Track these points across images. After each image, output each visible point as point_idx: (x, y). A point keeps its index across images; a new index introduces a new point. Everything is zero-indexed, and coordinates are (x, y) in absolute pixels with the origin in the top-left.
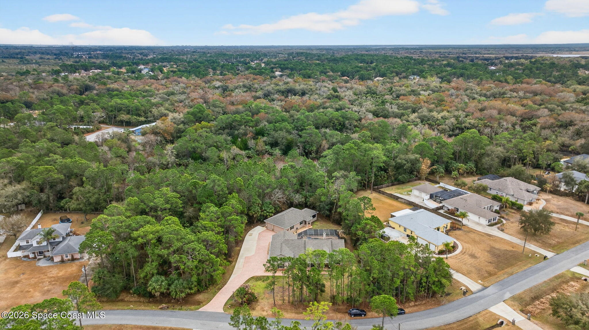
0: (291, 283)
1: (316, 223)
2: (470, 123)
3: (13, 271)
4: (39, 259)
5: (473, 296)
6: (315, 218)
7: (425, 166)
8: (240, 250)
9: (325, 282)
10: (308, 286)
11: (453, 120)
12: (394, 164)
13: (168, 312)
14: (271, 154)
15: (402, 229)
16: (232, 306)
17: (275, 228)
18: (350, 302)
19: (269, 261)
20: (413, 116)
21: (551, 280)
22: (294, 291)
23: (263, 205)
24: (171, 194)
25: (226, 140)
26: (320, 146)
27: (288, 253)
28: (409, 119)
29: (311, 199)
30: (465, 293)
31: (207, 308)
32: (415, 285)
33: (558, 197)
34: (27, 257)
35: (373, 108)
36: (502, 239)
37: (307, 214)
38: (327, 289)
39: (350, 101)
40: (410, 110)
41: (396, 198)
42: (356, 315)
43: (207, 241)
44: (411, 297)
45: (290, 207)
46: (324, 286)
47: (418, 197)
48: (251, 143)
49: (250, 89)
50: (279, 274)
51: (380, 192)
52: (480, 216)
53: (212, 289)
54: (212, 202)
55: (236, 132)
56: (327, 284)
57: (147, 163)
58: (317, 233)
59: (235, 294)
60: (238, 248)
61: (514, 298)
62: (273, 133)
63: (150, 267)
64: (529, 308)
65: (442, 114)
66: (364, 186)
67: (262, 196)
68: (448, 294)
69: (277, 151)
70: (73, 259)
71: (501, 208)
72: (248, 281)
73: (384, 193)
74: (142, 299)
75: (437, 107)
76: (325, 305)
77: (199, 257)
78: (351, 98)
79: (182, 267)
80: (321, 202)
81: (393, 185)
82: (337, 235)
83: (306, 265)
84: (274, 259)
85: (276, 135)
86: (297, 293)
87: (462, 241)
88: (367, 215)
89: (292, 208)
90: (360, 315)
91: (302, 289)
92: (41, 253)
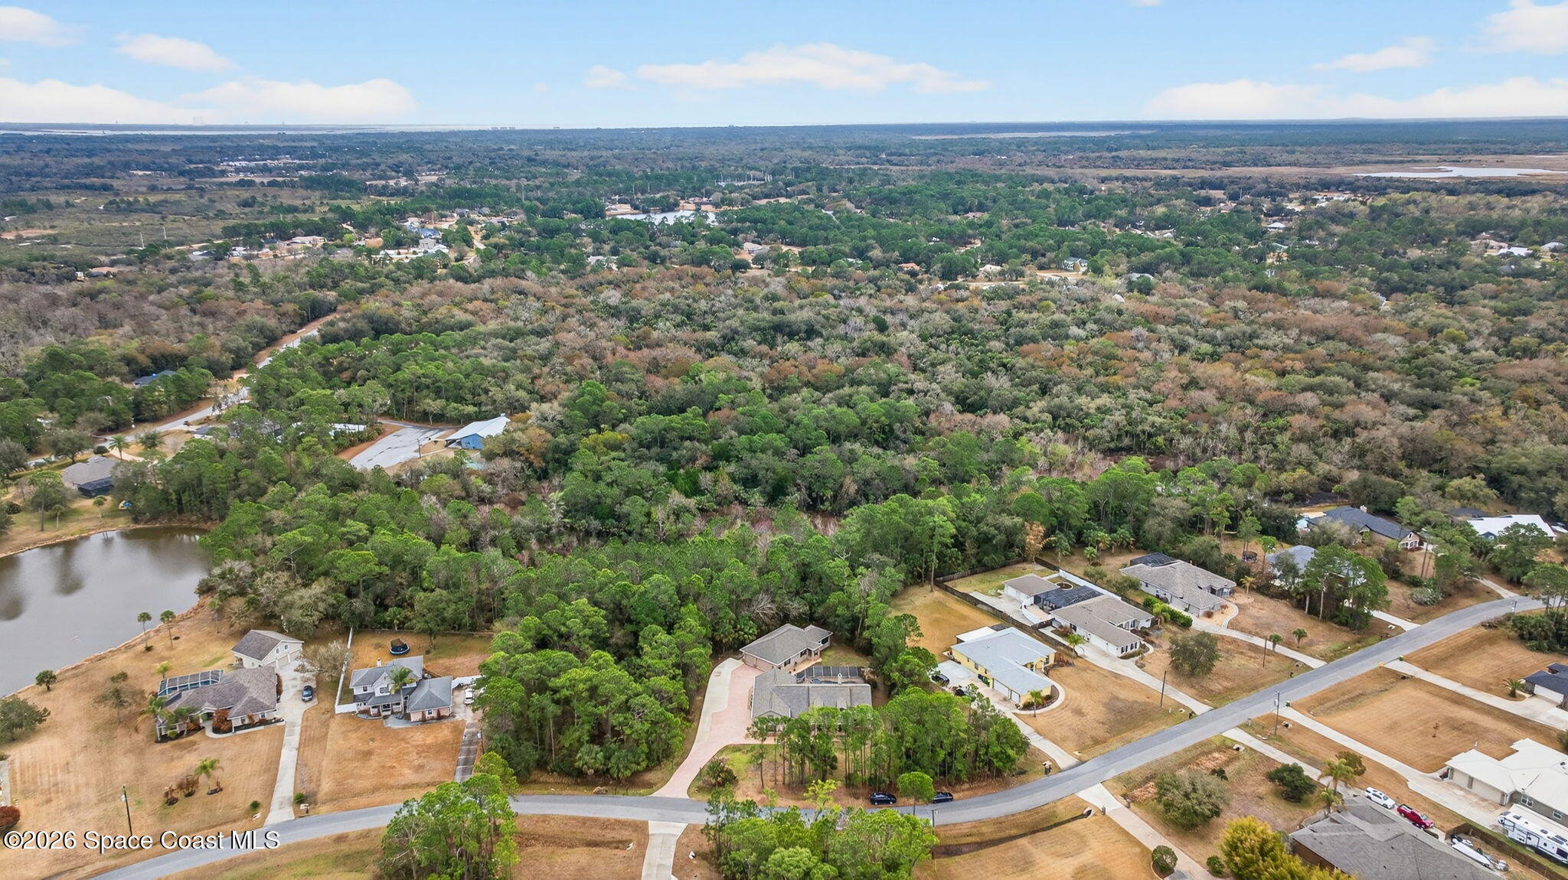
0: (788, 756)
1: (829, 653)
2: (1153, 425)
3: (354, 735)
4: (386, 717)
5: (1060, 775)
6: (827, 644)
7: (1034, 536)
8: (703, 702)
9: (837, 754)
10: (811, 760)
11: (1118, 417)
12: (975, 533)
13: (609, 798)
14: (744, 503)
15: (972, 665)
16: (700, 789)
17: (759, 663)
18: (873, 783)
19: (755, 724)
20: (1038, 407)
21: (1186, 751)
22: (791, 767)
23: (737, 621)
24: (590, 609)
25: (655, 475)
26: (842, 486)
27: (782, 710)
28: (1029, 413)
29: (820, 610)
30: (1047, 771)
31: (662, 793)
32: (969, 759)
33: (1266, 599)
34: (367, 712)
35: (959, 382)
36: (1135, 682)
37: (813, 636)
38: (841, 765)
39: (909, 356)
40: (1035, 387)
41: (975, 603)
42: (881, 802)
43: (660, 691)
44: (964, 777)
45: (783, 623)
46: (835, 759)
47: (1014, 600)
48: (705, 479)
49: (689, 316)
50: (770, 741)
51: (946, 589)
52: (1109, 640)
53: (667, 764)
54: (655, 621)
55: (675, 455)
56: (840, 756)
57: (514, 526)
58: (828, 672)
59: (705, 772)
60: (699, 698)
61: (1118, 779)
62: (746, 455)
63: (580, 731)
64: (1137, 792)
65: (1099, 402)
66: (917, 578)
67: (737, 605)
68: (1023, 772)
69: (757, 498)
70: (440, 717)
71: (1154, 623)
72: (721, 752)
73: (953, 592)
74: (565, 780)
75: (1097, 374)
76: (831, 785)
77: (652, 716)
78: (912, 350)
79: (628, 732)
80: (838, 616)
81: (973, 573)
82: (861, 675)
83: (808, 730)
84: (763, 721)
85: (754, 463)
86: (796, 770)
87: (1068, 685)
88: (910, 643)
89: (788, 626)
90: (887, 802)
91: (803, 764)
92: (387, 707)
